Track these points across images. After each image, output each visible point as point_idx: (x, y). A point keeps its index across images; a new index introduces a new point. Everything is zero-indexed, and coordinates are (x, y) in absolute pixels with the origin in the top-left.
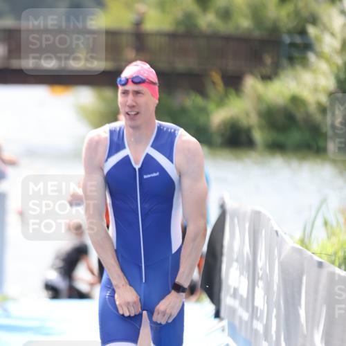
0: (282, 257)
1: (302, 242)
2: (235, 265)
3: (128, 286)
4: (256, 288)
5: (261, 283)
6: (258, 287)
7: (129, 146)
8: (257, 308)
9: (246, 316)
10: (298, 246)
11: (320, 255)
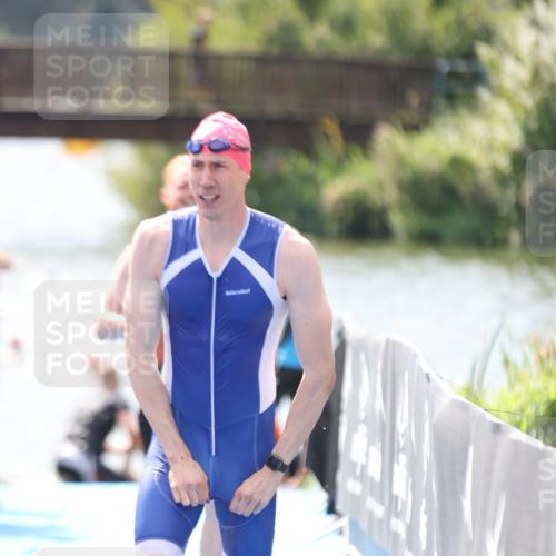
0: (436, 417)
1: (468, 391)
2: (363, 429)
3: (190, 460)
4: (395, 466)
5: (402, 458)
6: (398, 464)
7: (202, 244)
8: (397, 498)
9: (379, 511)
10: (462, 399)
11: (497, 414)
